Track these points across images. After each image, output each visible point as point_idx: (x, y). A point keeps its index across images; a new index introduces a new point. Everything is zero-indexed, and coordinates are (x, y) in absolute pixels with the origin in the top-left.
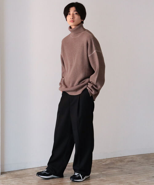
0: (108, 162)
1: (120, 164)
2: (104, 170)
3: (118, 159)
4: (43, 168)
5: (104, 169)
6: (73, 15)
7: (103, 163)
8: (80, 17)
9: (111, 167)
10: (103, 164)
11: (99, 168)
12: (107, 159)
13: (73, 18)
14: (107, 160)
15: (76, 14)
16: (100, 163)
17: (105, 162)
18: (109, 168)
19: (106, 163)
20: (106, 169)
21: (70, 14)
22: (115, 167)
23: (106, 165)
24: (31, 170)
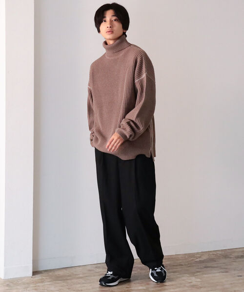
0: (204, 258)
1: (224, 261)
2: (198, 270)
3: (220, 253)
4: (99, 265)
5: (198, 268)
6: (111, 21)
7: (197, 258)
8: (121, 26)
9: (209, 266)
10: (196, 260)
11: (189, 267)
12: (203, 253)
13: (111, 27)
14: (202, 255)
15: (115, 20)
16: (192, 259)
17: (200, 257)
18: (205, 267)
19: (200, 259)
20: (201, 268)
21: (105, 21)
22: (216, 266)
23: (201, 262)
24: (81, 268)
